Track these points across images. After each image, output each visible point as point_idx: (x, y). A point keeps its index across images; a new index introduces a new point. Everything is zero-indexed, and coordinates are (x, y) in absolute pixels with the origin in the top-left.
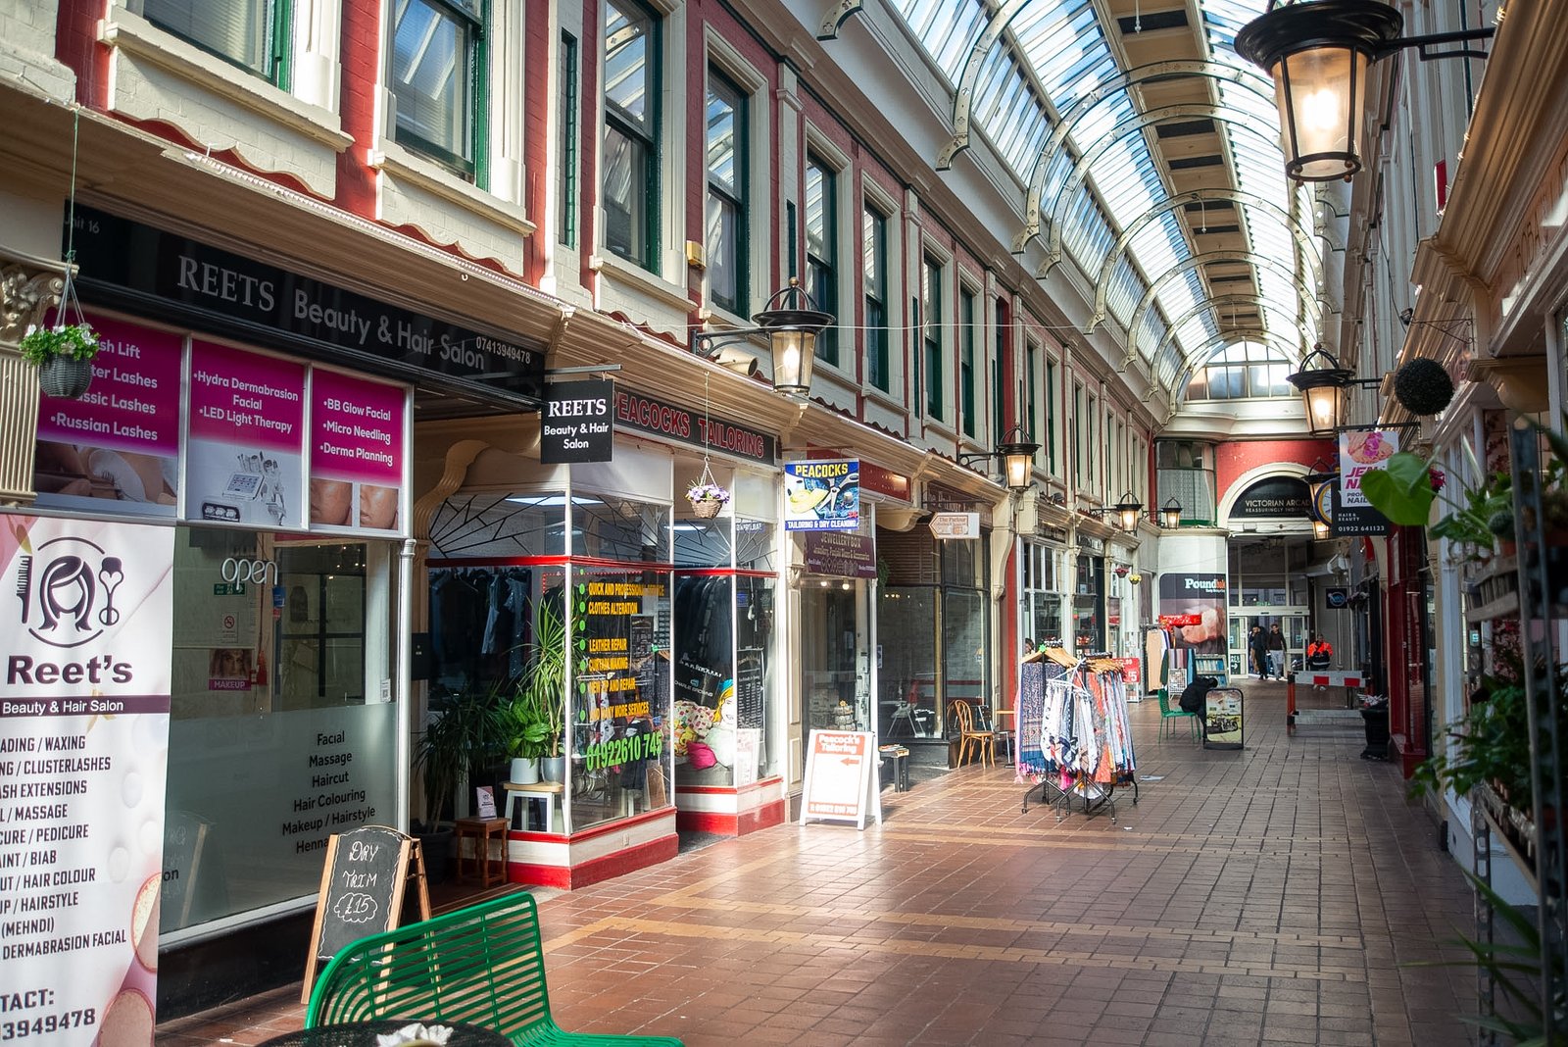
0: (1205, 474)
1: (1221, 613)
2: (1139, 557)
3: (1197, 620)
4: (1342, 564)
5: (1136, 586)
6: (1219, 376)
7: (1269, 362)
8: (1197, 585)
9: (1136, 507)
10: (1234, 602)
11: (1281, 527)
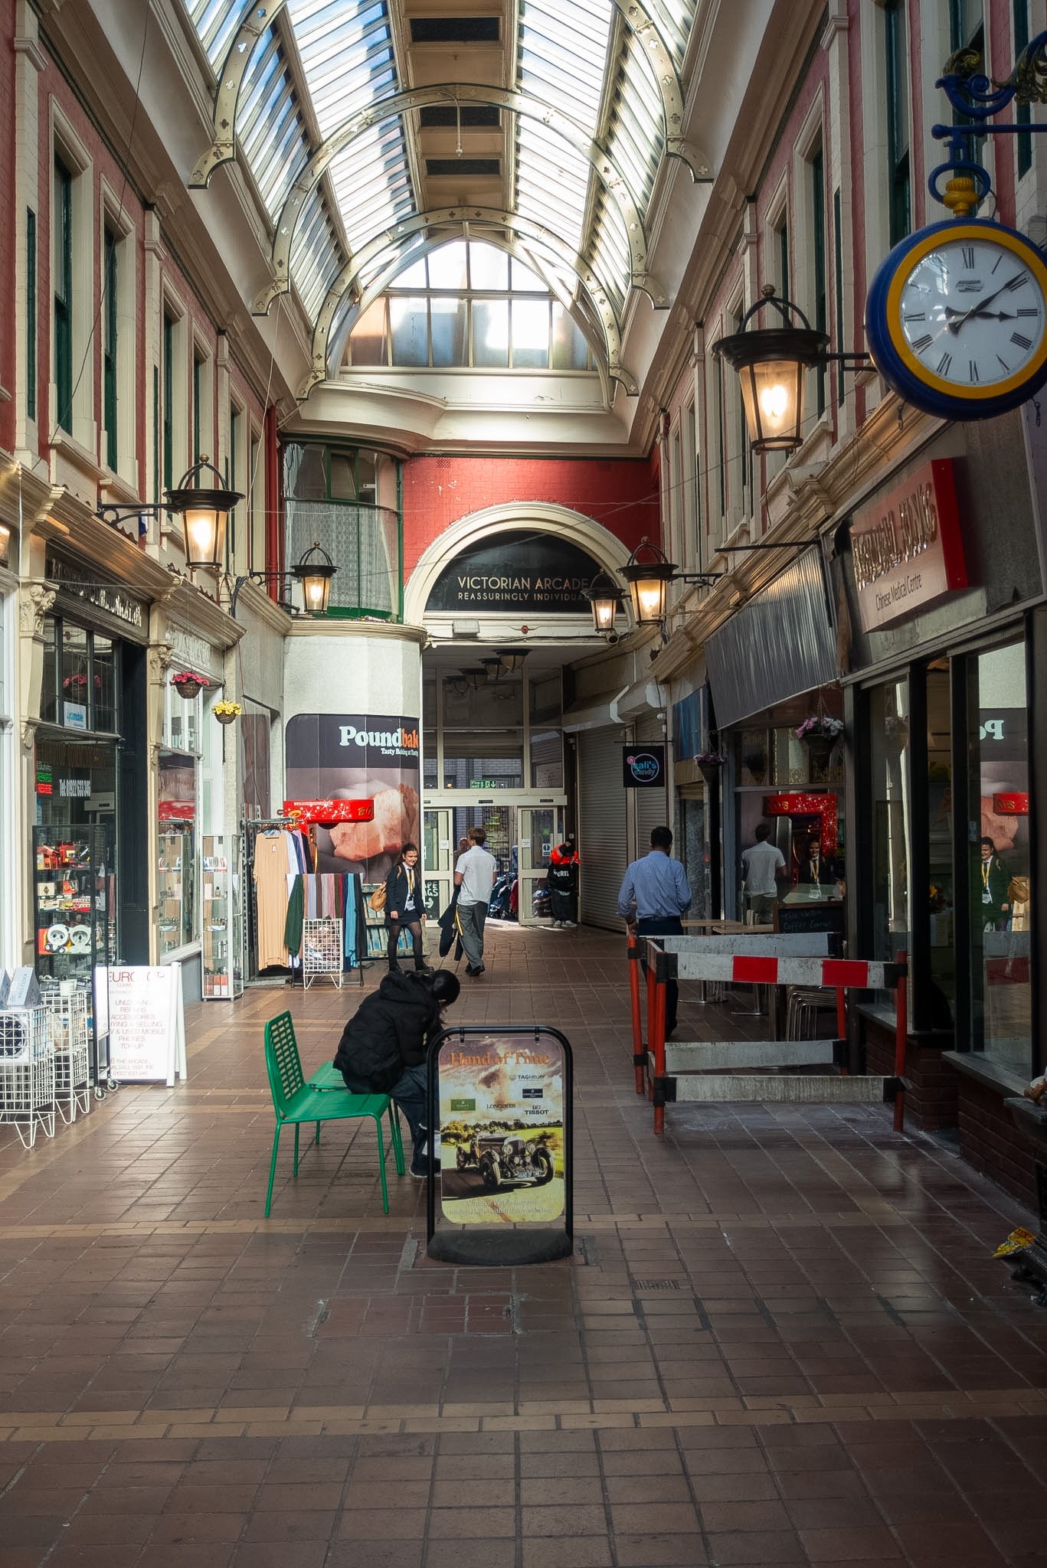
0: (380, 518)
1: (410, 798)
2: (240, 669)
3: (363, 811)
4: (652, 696)
5: (232, 728)
6: (413, 317)
7: (510, 294)
8: (364, 739)
9: (223, 500)
10: (431, 781)
11: (525, 630)
